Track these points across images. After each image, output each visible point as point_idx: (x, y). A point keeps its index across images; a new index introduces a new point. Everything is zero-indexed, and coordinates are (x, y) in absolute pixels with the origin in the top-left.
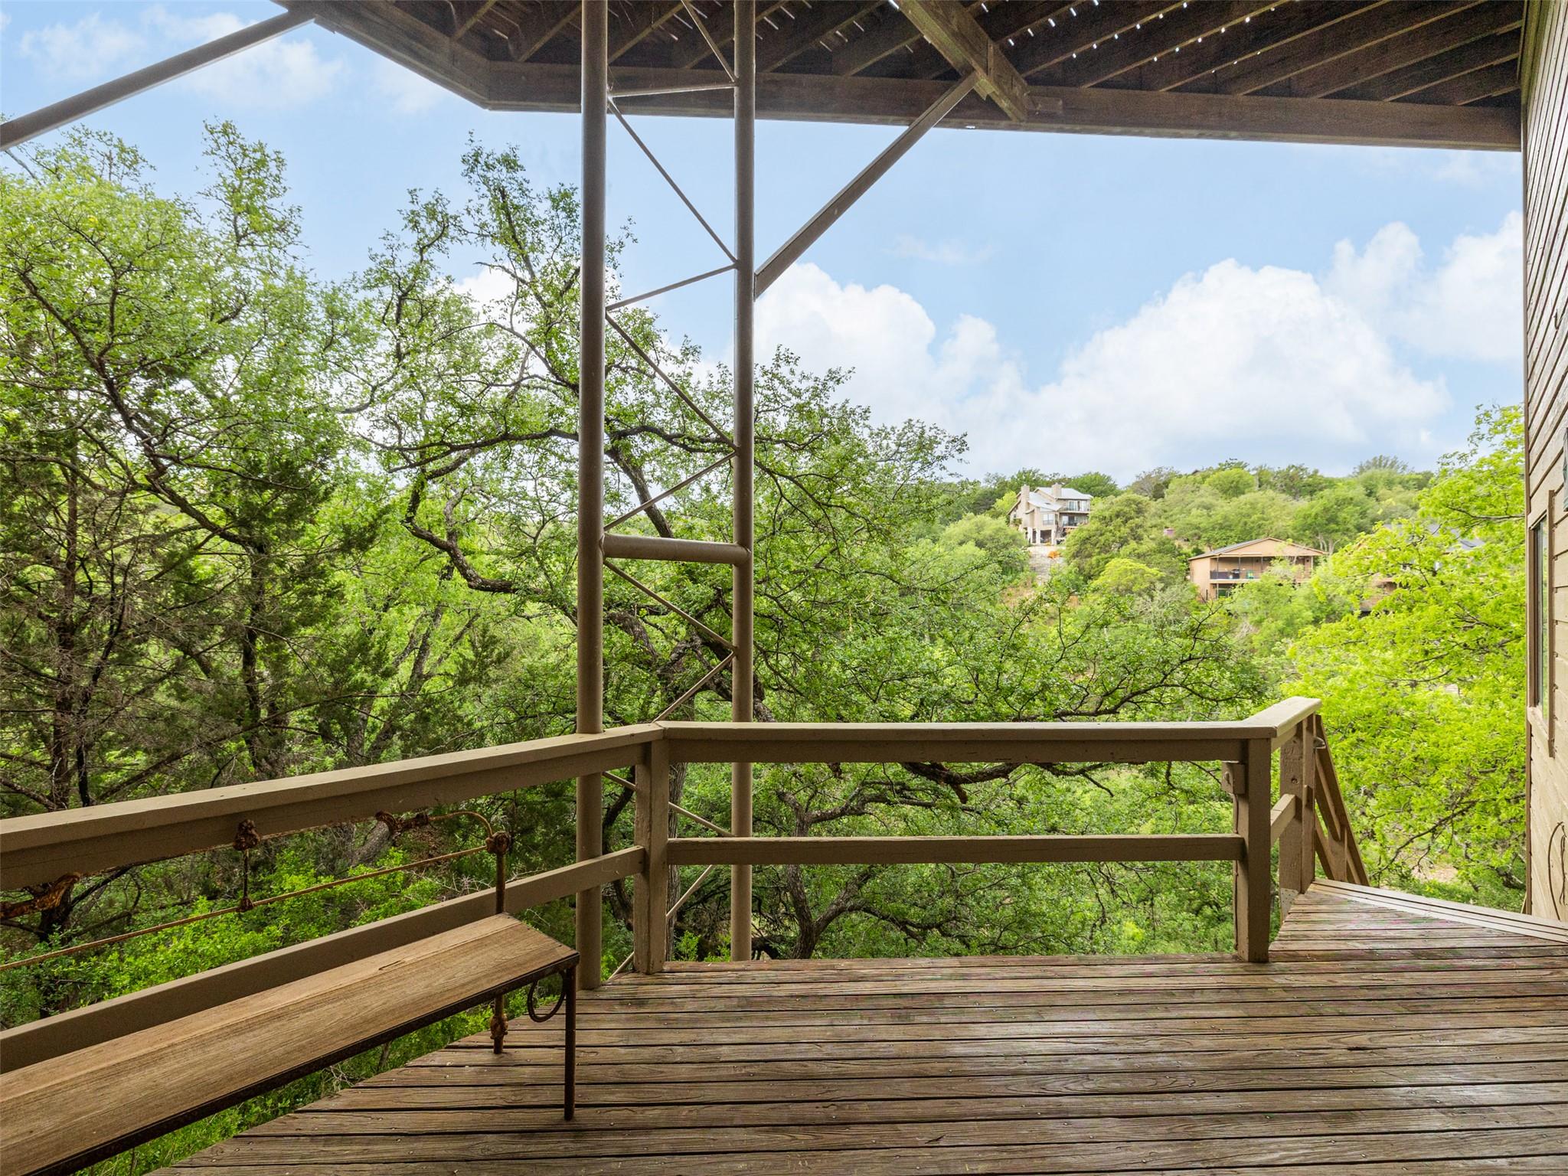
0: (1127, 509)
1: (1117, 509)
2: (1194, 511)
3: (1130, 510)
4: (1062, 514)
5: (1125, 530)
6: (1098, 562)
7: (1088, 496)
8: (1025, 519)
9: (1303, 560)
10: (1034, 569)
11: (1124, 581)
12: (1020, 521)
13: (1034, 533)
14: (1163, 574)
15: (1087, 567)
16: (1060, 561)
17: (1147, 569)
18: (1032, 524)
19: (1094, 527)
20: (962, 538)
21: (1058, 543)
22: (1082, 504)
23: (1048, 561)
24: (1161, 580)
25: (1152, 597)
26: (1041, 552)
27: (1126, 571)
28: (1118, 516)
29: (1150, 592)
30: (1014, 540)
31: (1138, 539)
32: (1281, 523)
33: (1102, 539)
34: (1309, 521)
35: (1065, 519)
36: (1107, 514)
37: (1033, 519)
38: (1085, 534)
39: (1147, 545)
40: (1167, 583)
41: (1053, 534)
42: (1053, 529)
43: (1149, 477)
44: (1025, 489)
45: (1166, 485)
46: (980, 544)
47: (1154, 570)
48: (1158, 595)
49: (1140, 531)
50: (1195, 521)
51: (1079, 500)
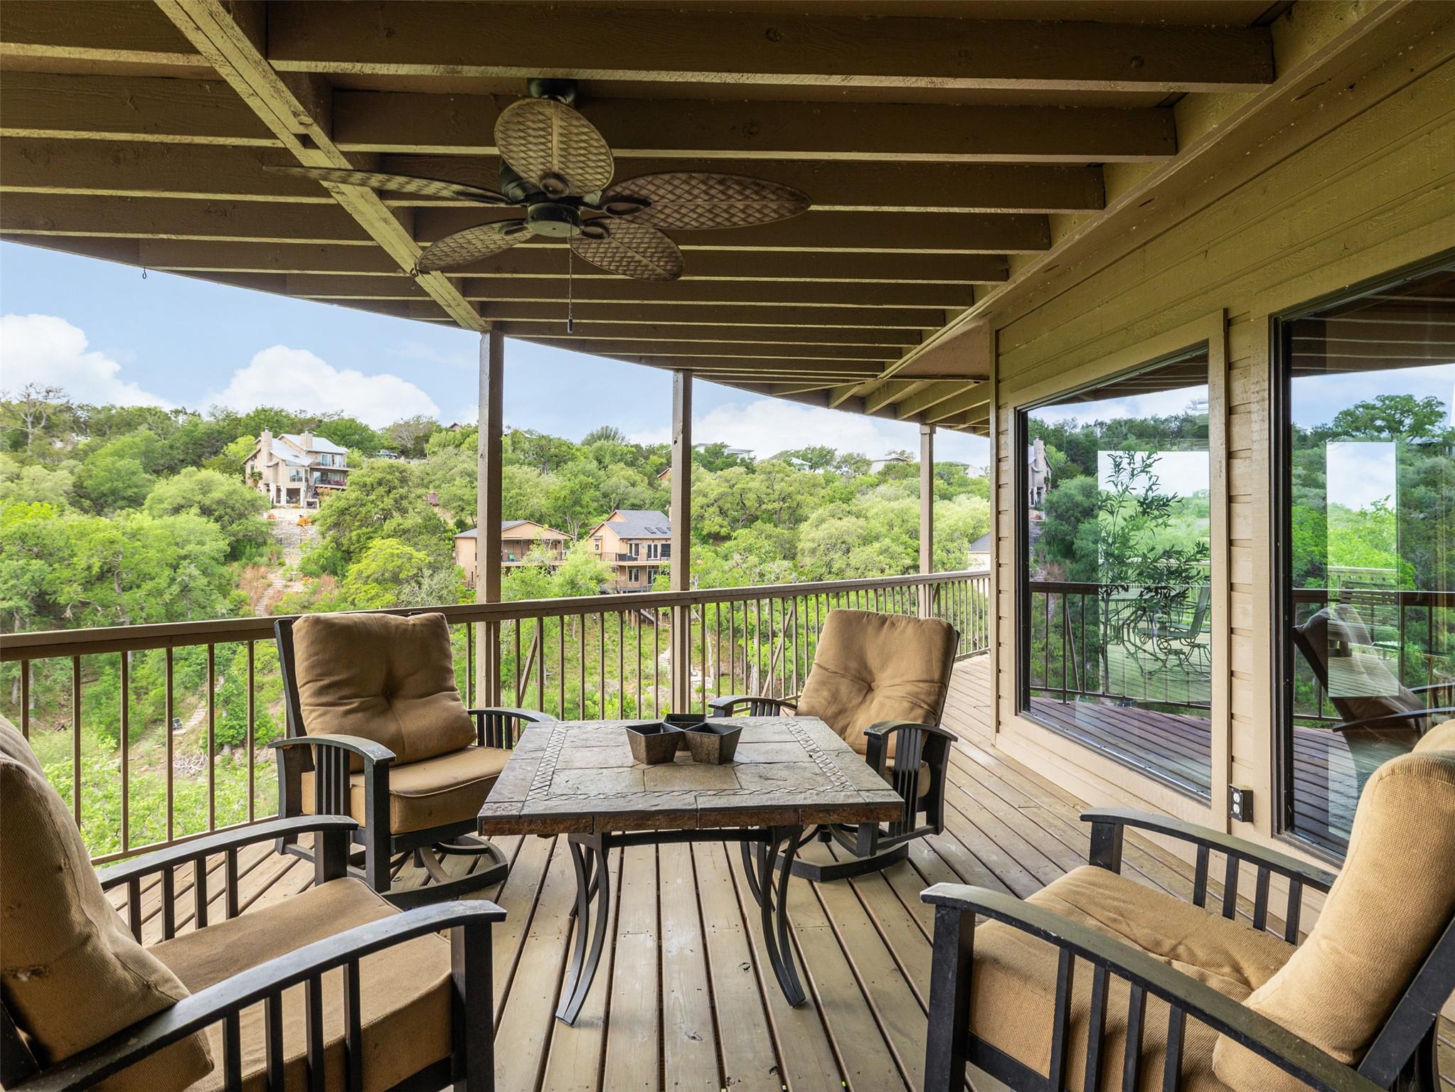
0: (389, 477)
1: (379, 475)
2: (458, 481)
3: (394, 478)
4: (313, 470)
5: (388, 502)
6: (359, 536)
7: (343, 449)
8: (268, 474)
9: (556, 544)
10: (280, 541)
11: (390, 567)
12: (260, 474)
13: (279, 490)
14: (431, 559)
15: (345, 541)
16: (314, 530)
17: (416, 554)
18: (276, 480)
19: (354, 496)
20: (180, 501)
21: (310, 505)
22: (337, 458)
23: (298, 530)
24: (430, 565)
25: (420, 584)
26: (287, 517)
27: (392, 555)
28: (380, 484)
29: (417, 579)
30: (254, 506)
31: (404, 512)
32: (536, 500)
33: (363, 510)
34: (560, 503)
35: (317, 474)
36: (368, 480)
37: (276, 474)
38: (342, 504)
39: (412, 520)
40: (435, 568)
41: (302, 493)
42: (302, 486)
43: (407, 423)
44: (266, 435)
45: (426, 438)
46: (206, 511)
47: (422, 555)
48: (426, 582)
49: (404, 503)
50: (459, 492)
51: (333, 454)
